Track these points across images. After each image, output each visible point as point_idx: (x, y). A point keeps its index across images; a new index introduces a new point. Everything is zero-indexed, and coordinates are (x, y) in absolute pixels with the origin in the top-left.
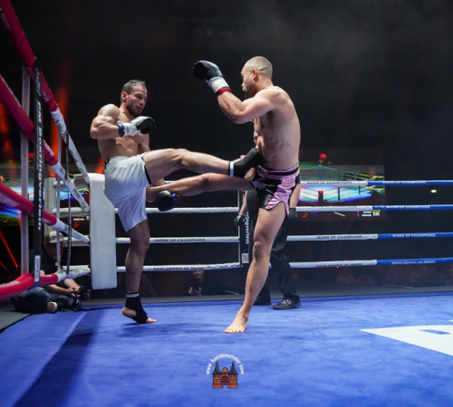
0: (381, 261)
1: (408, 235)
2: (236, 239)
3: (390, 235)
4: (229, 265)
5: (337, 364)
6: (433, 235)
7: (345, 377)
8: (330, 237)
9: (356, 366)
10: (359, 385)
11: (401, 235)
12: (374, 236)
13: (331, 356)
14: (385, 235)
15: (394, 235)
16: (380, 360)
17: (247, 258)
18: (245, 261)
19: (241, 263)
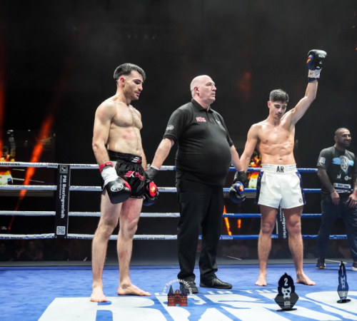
2: (53, 213)
17: (61, 230)
18: (59, 233)
19: (56, 235)
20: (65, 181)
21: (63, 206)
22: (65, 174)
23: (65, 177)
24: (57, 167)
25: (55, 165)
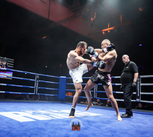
0: (6, 92)
1: (15, 85)
3: (10, 85)
6: (22, 86)
11: (13, 85)
12: (6, 85)
14: (8, 85)
15: (11, 85)
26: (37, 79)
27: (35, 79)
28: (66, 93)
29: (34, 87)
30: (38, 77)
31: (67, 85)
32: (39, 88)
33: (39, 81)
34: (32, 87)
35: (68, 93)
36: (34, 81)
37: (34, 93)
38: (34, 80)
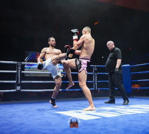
0: (63, 90)
2: (15, 82)
4: (12, 90)
5: (47, 124)
7: (49, 127)
8: (47, 82)
9: (53, 124)
10: (53, 130)
13: (45, 121)
14: (64, 81)
16: (60, 122)
17: (18, 88)
18: (18, 89)
19: (16, 90)
20: (20, 68)
21: (19, 78)
22: (20, 66)
23: (20, 67)
24: (17, 63)
25: (16, 62)
26: (95, 72)
27: (93, 72)
28: (132, 85)
29: (92, 82)
30: (96, 69)
31: (132, 74)
32: (99, 81)
33: (98, 73)
34: (91, 82)
35: (133, 85)
36: (92, 75)
37: (93, 88)
38: (91, 73)
